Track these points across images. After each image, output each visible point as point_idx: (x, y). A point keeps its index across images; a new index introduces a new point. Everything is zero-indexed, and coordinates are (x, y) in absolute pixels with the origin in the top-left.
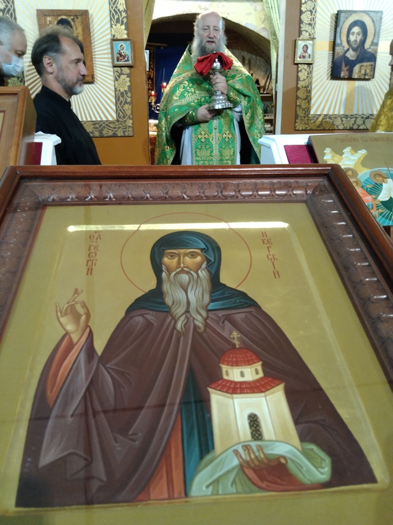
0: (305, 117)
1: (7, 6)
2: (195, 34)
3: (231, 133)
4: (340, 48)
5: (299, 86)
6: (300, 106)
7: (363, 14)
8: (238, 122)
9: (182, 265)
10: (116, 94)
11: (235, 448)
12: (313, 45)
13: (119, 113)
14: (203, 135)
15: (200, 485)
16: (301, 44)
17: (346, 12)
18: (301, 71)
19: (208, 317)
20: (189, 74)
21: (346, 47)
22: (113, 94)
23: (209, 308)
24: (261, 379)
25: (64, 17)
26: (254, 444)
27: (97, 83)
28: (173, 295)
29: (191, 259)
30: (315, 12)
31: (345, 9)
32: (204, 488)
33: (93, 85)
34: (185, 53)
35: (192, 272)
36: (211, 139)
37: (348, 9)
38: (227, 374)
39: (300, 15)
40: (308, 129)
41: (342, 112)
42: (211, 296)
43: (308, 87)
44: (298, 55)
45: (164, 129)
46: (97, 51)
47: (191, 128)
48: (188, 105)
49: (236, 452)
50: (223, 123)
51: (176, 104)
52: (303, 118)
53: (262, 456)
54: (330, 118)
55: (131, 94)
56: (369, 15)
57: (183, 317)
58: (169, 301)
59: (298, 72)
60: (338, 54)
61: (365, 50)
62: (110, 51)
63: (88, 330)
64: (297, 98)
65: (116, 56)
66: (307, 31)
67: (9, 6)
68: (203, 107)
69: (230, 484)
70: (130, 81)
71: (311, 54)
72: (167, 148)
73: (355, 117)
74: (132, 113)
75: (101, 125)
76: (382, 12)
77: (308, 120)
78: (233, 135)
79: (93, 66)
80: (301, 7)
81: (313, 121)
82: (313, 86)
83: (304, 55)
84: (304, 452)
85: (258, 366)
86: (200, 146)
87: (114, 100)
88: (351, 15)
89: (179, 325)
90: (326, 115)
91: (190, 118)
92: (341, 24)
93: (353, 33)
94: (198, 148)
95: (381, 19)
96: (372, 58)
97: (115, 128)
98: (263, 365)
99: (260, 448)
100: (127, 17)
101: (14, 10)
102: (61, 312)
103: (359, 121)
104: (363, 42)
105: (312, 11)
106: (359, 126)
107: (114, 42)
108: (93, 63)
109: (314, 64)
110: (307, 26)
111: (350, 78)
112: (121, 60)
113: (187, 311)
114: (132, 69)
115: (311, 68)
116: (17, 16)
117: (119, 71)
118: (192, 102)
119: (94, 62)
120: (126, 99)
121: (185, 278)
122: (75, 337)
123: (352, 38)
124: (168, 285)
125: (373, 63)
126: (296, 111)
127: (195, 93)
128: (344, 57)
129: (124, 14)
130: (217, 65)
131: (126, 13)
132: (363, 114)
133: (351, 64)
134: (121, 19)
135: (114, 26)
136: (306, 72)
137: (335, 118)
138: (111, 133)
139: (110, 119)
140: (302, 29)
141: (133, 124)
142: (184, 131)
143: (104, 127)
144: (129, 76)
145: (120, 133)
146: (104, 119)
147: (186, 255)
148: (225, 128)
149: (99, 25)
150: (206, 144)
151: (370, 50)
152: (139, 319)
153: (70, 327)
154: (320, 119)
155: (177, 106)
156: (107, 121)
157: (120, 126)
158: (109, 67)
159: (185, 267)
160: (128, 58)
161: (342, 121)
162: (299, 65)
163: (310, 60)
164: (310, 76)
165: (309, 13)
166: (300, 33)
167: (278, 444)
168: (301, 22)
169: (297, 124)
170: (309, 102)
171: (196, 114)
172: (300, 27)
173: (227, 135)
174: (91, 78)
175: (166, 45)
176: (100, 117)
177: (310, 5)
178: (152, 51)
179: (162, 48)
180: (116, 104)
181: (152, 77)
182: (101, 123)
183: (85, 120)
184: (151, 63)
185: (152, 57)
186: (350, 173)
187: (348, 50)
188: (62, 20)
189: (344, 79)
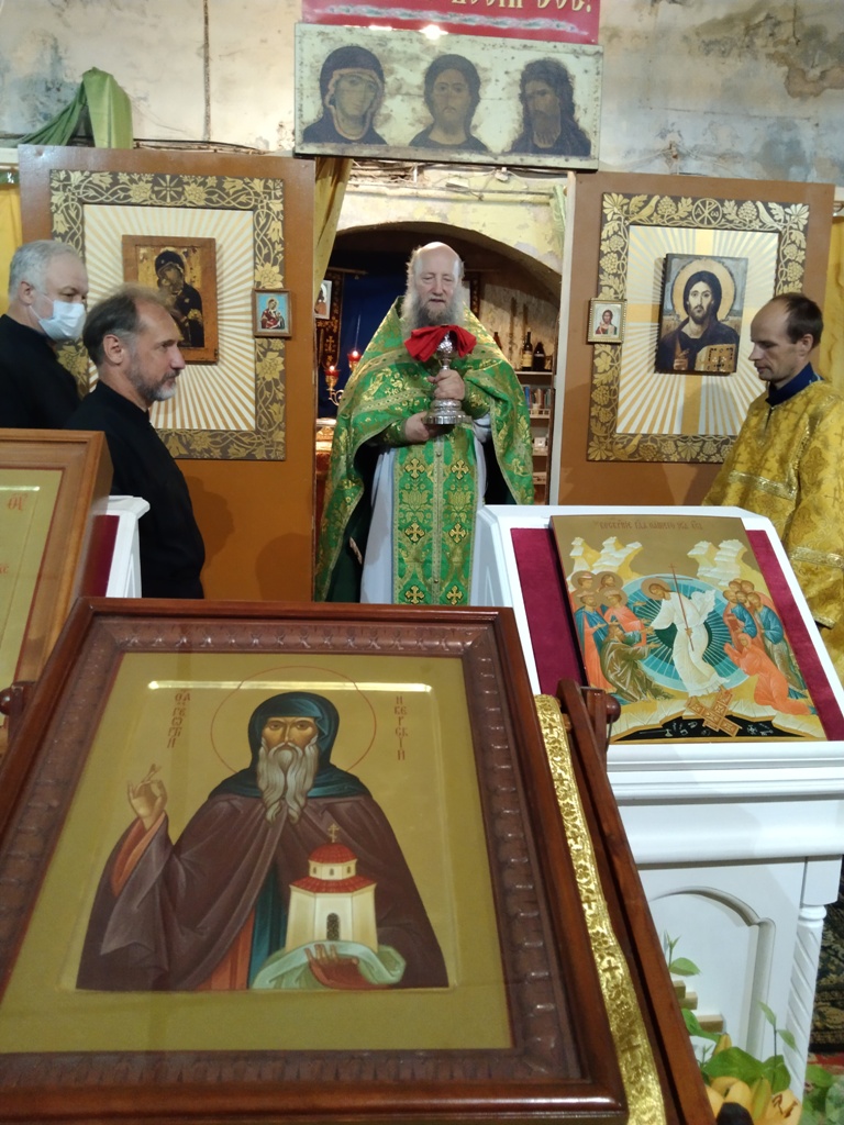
0: (605, 438)
1: (71, 228)
2: (409, 284)
3: (467, 463)
4: (672, 317)
5: (595, 382)
6: (597, 418)
7: (713, 262)
8: (482, 444)
9: (287, 739)
10: (256, 385)
11: (307, 946)
12: (622, 312)
13: (261, 419)
14: (415, 466)
15: (264, 980)
16: (599, 309)
17: (681, 257)
18: (599, 355)
19: (306, 805)
20: (394, 354)
21: (684, 316)
22: (253, 385)
23: (310, 794)
24: (352, 878)
25: (171, 249)
26: (328, 944)
27: (223, 363)
28: (270, 776)
29: (298, 731)
30: (627, 254)
31: (680, 252)
32: (267, 982)
33: (215, 367)
34: (389, 313)
35: (297, 748)
36: (430, 474)
37: (686, 253)
38: (315, 871)
39: (599, 259)
40: (612, 459)
41: (677, 431)
42: (314, 780)
43: (612, 384)
44: (595, 329)
45: (342, 449)
46: (227, 309)
47: (393, 452)
48: (390, 411)
49: (307, 951)
50: (453, 446)
51: (367, 409)
52: (602, 440)
53: (334, 956)
54: (654, 440)
55: (285, 385)
56: (723, 264)
57: (276, 805)
58: (262, 784)
59: (594, 357)
60: (668, 329)
61: (719, 323)
62: (249, 309)
63: (163, 815)
64: (592, 403)
65: (260, 317)
66: (611, 287)
67: (75, 228)
68: (416, 416)
69: (294, 979)
70: (284, 363)
71: (618, 326)
72: (348, 484)
73: (702, 440)
74: (285, 419)
75: (227, 438)
76: (746, 260)
77: (611, 443)
78: (471, 468)
79: (218, 334)
80: (600, 244)
81: (620, 446)
82: (622, 383)
83: (605, 327)
84: (380, 955)
85: (352, 864)
86: (408, 486)
87: (252, 395)
88: (691, 262)
89: (270, 814)
90: (645, 436)
91: (391, 434)
92: (673, 276)
93: (695, 294)
94: (404, 488)
95: (746, 272)
96: (732, 337)
97: (252, 444)
98: (357, 864)
99: (333, 948)
100: (283, 253)
101: (83, 235)
102: (133, 792)
103: (710, 448)
104: (714, 308)
105: (622, 253)
106: (709, 456)
107: (258, 294)
108: (218, 329)
109: (623, 345)
110: (611, 277)
111: (691, 370)
112: (270, 325)
113: (283, 798)
114: (288, 342)
115: (618, 352)
116: (87, 244)
117: (266, 346)
118: (397, 406)
119: (220, 327)
120: (275, 394)
121: (287, 755)
122: (147, 823)
123: (694, 301)
124: (265, 765)
125: (734, 346)
126: (590, 427)
127: (404, 390)
128: (679, 334)
129: (279, 248)
130: (446, 345)
131: (284, 246)
132: (716, 436)
133: (692, 347)
134: (272, 256)
135: (259, 267)
136: (610, 359)
137: (664, 441)
138: (243, 453)
139: (244, 428)
140: (602, 283)
141: (285, 438)
142: (381, 456)
143: (232, 442)
144: (282, 353)
145: (260, 454)
146: (233, 428)
147: (294, 724)
148: (457, 455)
149: (233, 263)
150: (420, 481)
151: (727, 323)
152: (224, 805)
153: (143, 811)
154: (635, 442)
155: (369, 413)
156: (237, 432)
157: (262, 440)
158: (247, 336)
159: (290, 741)
160: (282, 323)
161: (677, 446)
162: (597, 346)
163: (617, 336)
164: (616, 364)
165: (615, 255)
166: (598, 290)
167: (353, 945)
168: (600, 270)
169: (590, 450)
170: (614, 411)
171: (403, 428)
172: (598, 280)
173: (460, 467)
174: (212, 355)
175: (364, 273)
176: (225, 423)
177: (616, 243)
178: (337, 283)
179: (357, 278)
180: (256, 403)
181: (335, 330)
182: (227, 434)
183: (195, 427)
184: (335, 304)
185: (336, 293)
186: (609, 581)
187: (687, 321)
188: (167, 253)
189: (679, 372)
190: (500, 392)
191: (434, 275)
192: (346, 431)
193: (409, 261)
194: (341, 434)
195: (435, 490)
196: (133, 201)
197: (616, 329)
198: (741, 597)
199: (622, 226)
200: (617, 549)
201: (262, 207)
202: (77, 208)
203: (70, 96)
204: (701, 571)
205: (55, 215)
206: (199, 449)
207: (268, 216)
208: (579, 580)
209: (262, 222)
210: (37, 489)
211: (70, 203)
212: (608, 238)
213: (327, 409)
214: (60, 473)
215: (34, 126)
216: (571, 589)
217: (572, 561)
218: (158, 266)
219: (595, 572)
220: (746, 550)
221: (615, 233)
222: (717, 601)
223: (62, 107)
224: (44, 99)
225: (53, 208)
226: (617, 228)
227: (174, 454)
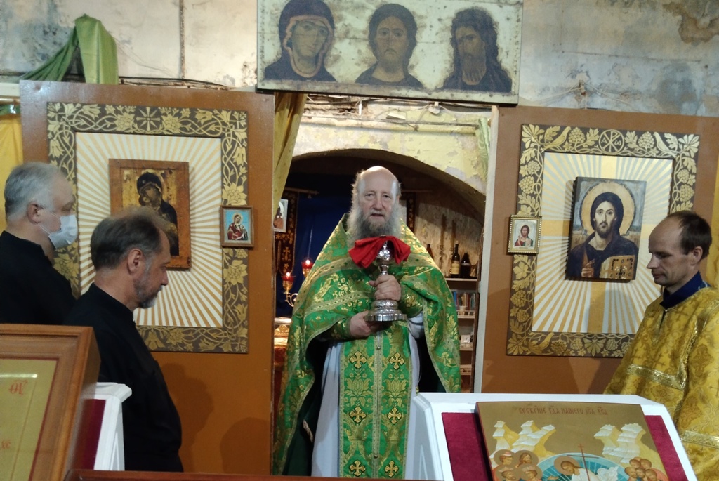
0: (523, 335)
1: (65, 153)
2: (353, 202)
3: (403, 356)
4: (581, 231)
5: (514, 287)
6: (515, 318)
7: (616, 185)
8: (416, 339)
10: (223, 288)
12: (538, 227)
13: (227, 317)
14: (358, 357)
16: (518, 224)
17: (589, 179)
18: (518, 264)
20: (340, 262)
21: (590, 231)
22: (220, 288)
25: (150, 171)
27: (195, 269)
30: (542, 177)
31: (588, 176)
33: (188, 272)
34: (337, 227)
36: (371, 364)
37: (593, 176)
39: (518, 181)
40: (528, 353)
41: (583, 330)
43: (528, 289)
44: (514, 241)
45: (297, 344)
46: (199, 222)
47: (339, 346)
48: (337, 311)
50: (391, 341)
51: (317, 309)
52: (520, 337)
54: (564, 338)
55: (248, 290)
56: (625, 186)
59: (513, 266)
60: (577, 242)
61: (621, 237)
62: (218, 223)
64: (511, 305)
65: (227, 230)
66: (528, 206)
67: (69, 152)
68: (359, 315)
70: (247, 270)
71: (534, 239)
72: (301, 374)
73: (605, 338)
74: (248, 318)
75: (198, 334)
76: (645, 183)
77: (528, 340)
78: (407, 360)
79: (191, 244)
80: (519, 169)
81: (535, 342)
82: (537, 289)
83: (523, 240)
86: (352, 375)
87: (220, 297)
88: (597, 184)
90: (556, 334)
91: (338, 331)
92: (581, 197)
93: (601, 211)
94: (349, 377)
95: (644, 193)
96: (632, 249)
97: (219, 339)
100: (247, 175)
101: (75, 159)
103: (612, 345)
104: (617, 224)
105: (537, 177)
106: (611, 352)
107: (225, 210)
108: (190, 240)
109: (539, 255)
110: (529, 197)
111: (596, 278)
112: (236, 237)
114: (250, 251)
115: (534, 261)
116: (79, 167)
117: (231, 254)
118: (343, 306)
119: (192, 238)
120: (239, 296)
123: (599, 218)
125: (633, 257)
126: (509, 326)
127: (349, 292)
128: (587, 246)
129: (243, 170)
130: (384, 253)
131: (247, 169)
132: (617, 334)
133: (598, 258)
134: (237, 177)
135: (226, 187)
136: (527, 267)
137: (573, 338)
138: (212, 347)
139: (213, 325)
140: (520, 202)
141: (248, 334)
142: (329, 349)
143: (202, 337)
144: (245, 261)
145: (226, 348)
146: (203, 325)
148: (394, 349)
149: (204, 183)
150: (362, 371)
151: (628, 237)
154: (548, 339)
155: (320, 312)
156: (206, 328)
157: (228, 336)
158: (216, 246)
160: (246, 235)
161: (584, 343)
162: (516, 256)
163: (533, 248)
164: (532, 272)
165: (532, 178)
166: (517, 208)
168: (519, 191)
169: (509, 346)
170: (530, 313)
171: (348, 325)
172: (517, 199)
173: (397, 359)
174: (185, 262)
175: (316, 193)
176: (197, 321)
177: (533, 168)
178: (293, 201)
179: (310, 197)
180: (223, 304)
181: (291, 242)
182: (199, 331)
183: (171, 324)
184: (291, 220)
185: (292, 210)
186: (527, 458)
187: (593, 235)
188: (147, 175)
189: (586, 279)
190: (431, 295)
191: (374, 193)
192: (299, 328)
193: (354, 183)
194: (295, 331)
195: (375, 379)
196: (118, 129)
197: (532, 242)
198: (640, 473)
199: (538, 152)
200: (534, 431)
201: (229, 135)
202: (70, 135)
203: (64, 39)
204: (606, 450)
205: (52, 141)
206: (174, 343)
207: (234, 143)
208: (501, 458)
209: (229, 147)
210: (35, 376)
211: (64, 131)
212: (526, 163)
213: (283, 309)
214: (54, 363)
215: (33, 65)
216: (494, 465)
217: (495, 441)
218: (140, 185)
219: (515, 451)
220: (644, 432)
221: (532, 159)
222: (619, 476)
223: (57, 49)
224: (42, 42)
225: (50, 135)
226: (533, 155)
227: (152, 347)
